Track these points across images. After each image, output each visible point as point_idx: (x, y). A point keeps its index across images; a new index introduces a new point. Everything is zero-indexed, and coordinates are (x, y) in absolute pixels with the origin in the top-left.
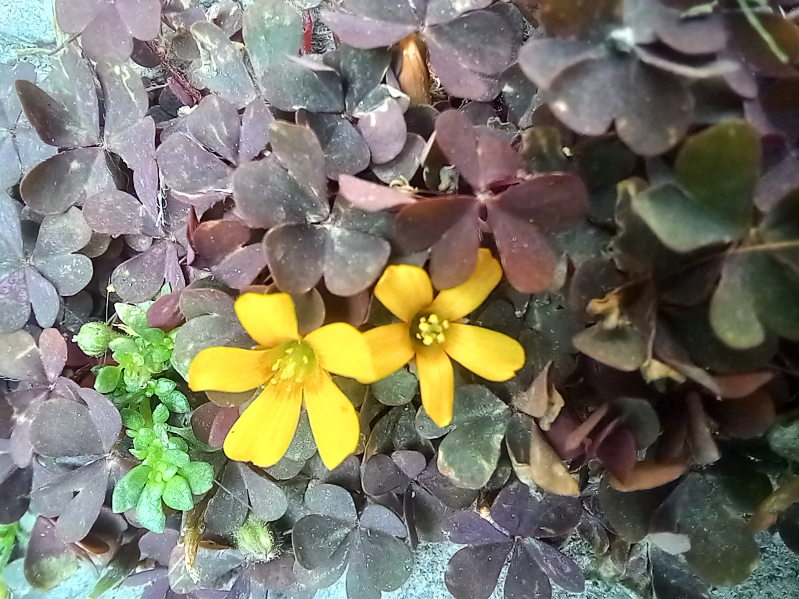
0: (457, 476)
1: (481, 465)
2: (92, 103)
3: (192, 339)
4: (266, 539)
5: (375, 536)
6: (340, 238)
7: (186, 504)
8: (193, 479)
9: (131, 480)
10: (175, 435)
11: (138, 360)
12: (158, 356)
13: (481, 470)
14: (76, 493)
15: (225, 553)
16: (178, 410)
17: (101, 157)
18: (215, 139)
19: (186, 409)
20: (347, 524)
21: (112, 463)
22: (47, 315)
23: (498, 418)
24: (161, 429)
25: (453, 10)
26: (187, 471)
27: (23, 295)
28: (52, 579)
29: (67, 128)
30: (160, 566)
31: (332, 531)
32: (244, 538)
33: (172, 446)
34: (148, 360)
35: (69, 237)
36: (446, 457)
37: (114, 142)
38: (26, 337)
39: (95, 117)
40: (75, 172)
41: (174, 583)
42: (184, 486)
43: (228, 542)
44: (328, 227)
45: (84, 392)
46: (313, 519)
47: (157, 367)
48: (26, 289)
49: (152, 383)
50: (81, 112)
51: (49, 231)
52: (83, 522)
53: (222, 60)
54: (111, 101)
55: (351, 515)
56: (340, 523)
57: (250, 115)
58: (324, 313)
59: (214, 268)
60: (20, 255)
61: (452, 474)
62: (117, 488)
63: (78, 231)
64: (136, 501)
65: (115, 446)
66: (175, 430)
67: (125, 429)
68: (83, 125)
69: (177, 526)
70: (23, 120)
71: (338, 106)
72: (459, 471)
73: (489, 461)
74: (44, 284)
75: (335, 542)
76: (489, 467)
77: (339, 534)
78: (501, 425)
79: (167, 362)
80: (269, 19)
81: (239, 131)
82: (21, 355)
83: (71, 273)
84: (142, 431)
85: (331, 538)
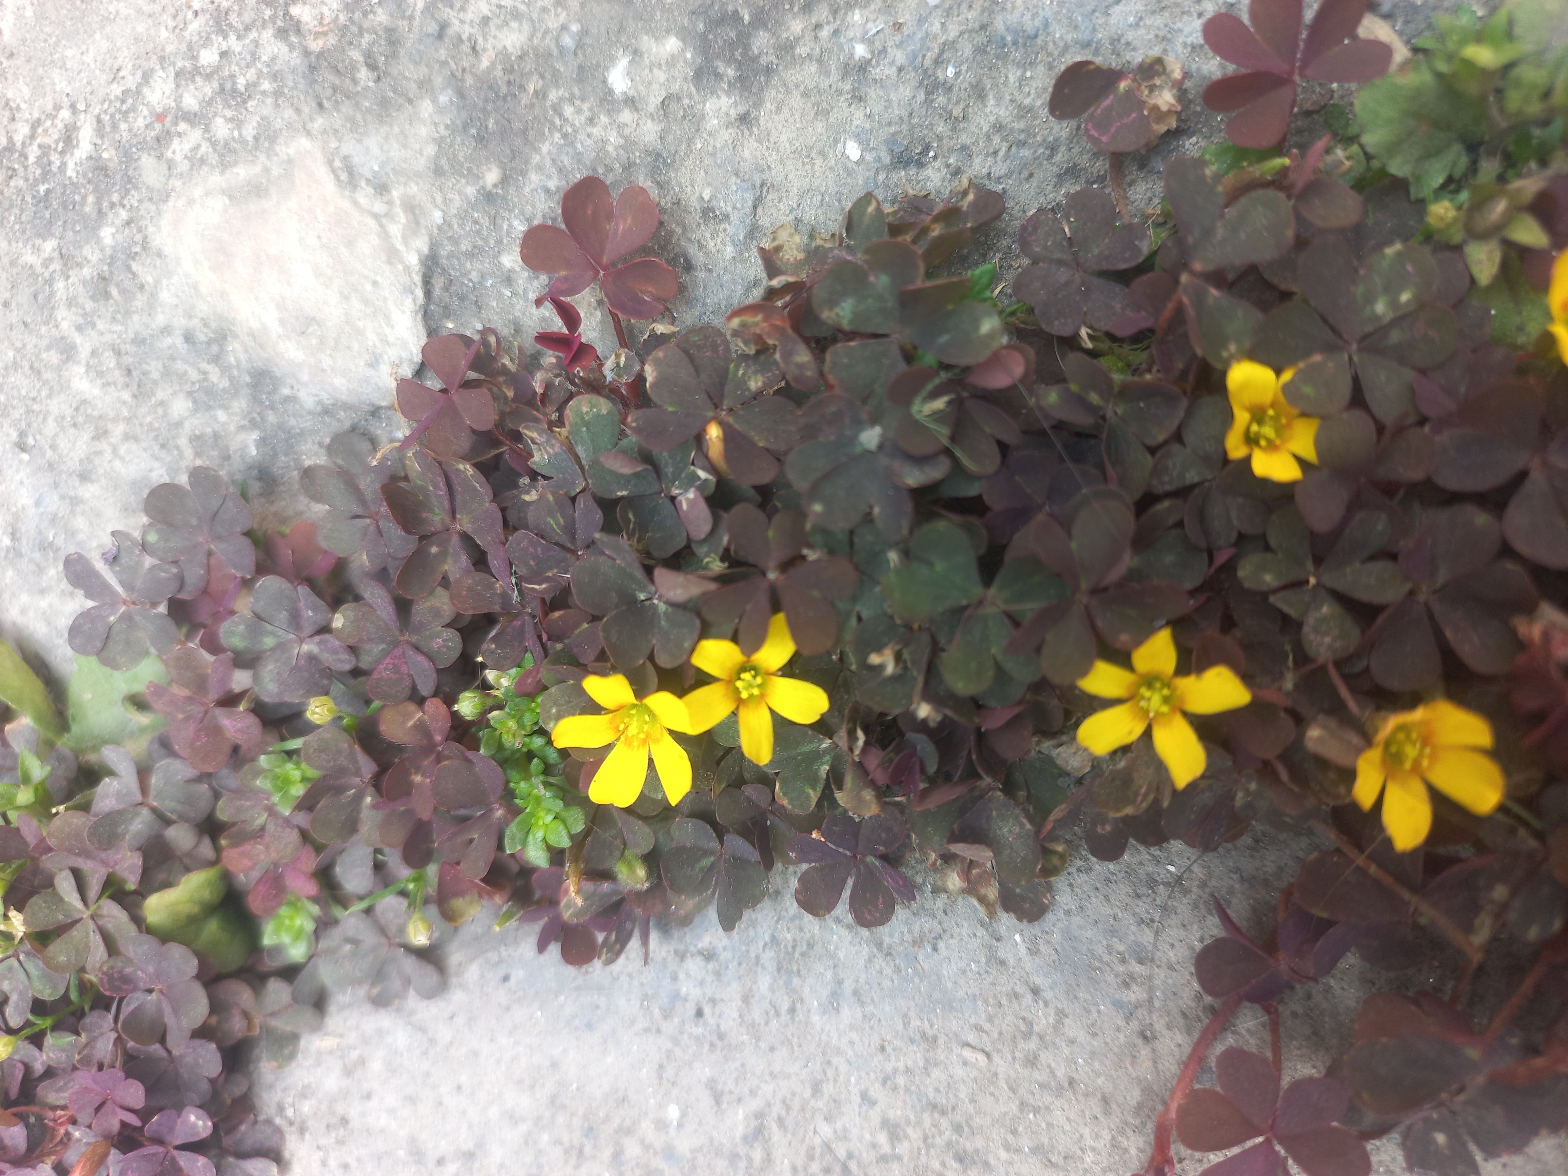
0: (789, 803)
1: (808, 794)
2: (443, 492)
3: (555, 704)
4: (641, 872)
5: (738, 863)
6: (665, 613)
7: (565, 843)
8: (570, 821)
9: (518, 825)
10: (551, 784)
11: (512, 724)
12: (528, 720)
13: (808, 797)
14: (471, 841)
15: (606, 886)
16: (552, 761)
17: (455, 539)
18: (554, 530)
19: (558, 760)
20: (711, 853)
21: (499, 813)
22: (426, 687)
23: (826, 751)
24: (537, 780)
25: (748, 389)
26: (565, 814)
27: (404, 669)
28: (461, 916)
29: (424, 515)
30: (553, 902)
31: (699, 860)
32: (622, 871)
33: (548, 794)
34: (521, 725)
35: (436, 613)
36: (781, 788)
37: (464, 523)
38: (411, 707)
39: (446, 504)
40: (436, 555)
41: (567, 915)
42: (562, 827)
43: (607, 875)
44: (656, 601)
45: (470, 754)
46: (681, 850)
47: (528, 728)
48: (406, 663)
49: (527, 740)
50: (434, 501)
51: (421, 609)
52: (481, 864)
53: (551, 451)
54: (458, 488)
55: (715, 844)
56: (706, 853)
57: (581, 503)
58: (656, 680)
59: (566, 641)
60: (397, 633)
61: (785, 802)
62: (508, 833)
63: (445, 607)
64: (524, 842)
65: (501, 798)
66: (552, 780)
67: (508, 782)
68: (437, 511)
69: (562, 864)
70: (384, 509)
71: (656, 487)
72: (791, 801)
73: (815, 790)
74: (420, 658)
75: (702, 870)
76: (814, 796)
77: (706, 862)
78: (828, 757)
79: (536, 723)
80: (587, 412)
81: (574, 519)
82: (410, 723)
83: (443, 646)
84: (523, 784)
85: (698, 866)
